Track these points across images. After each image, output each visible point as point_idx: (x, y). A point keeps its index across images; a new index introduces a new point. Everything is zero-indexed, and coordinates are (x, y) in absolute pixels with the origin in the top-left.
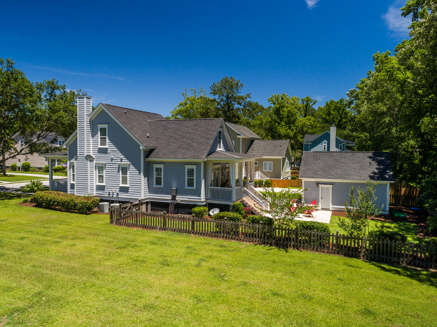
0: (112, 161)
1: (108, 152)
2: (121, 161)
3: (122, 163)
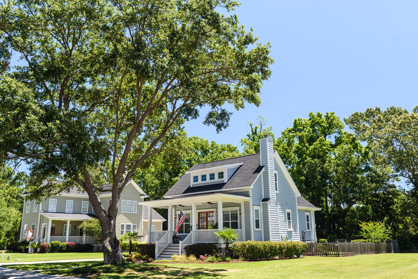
0: (281, 206)
1: (279, 197)
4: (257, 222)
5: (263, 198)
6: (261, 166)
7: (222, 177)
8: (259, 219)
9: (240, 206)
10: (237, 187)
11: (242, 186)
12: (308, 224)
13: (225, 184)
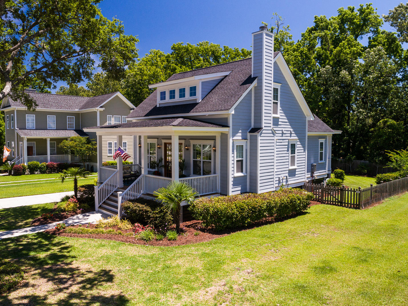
0: (282, 136)
1: (280, 123)
2: (291, 136)
3: (292, 138)
4: (240, 163)
5: (252, 126)
6: (252, 77)
7: (195, 95)
8: (244, 159)
9: (215, 140)
10: (211, 111)
11: (218, 110)
12: (321, 153)
13: (197, 104)
